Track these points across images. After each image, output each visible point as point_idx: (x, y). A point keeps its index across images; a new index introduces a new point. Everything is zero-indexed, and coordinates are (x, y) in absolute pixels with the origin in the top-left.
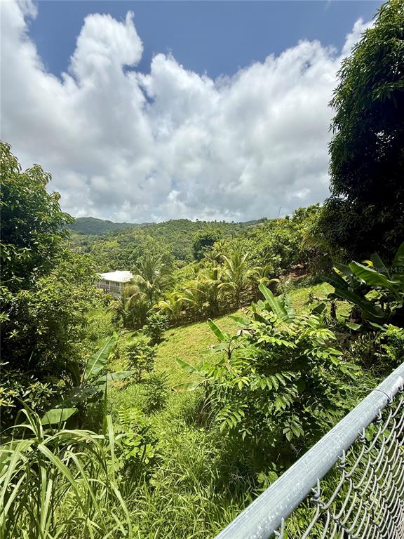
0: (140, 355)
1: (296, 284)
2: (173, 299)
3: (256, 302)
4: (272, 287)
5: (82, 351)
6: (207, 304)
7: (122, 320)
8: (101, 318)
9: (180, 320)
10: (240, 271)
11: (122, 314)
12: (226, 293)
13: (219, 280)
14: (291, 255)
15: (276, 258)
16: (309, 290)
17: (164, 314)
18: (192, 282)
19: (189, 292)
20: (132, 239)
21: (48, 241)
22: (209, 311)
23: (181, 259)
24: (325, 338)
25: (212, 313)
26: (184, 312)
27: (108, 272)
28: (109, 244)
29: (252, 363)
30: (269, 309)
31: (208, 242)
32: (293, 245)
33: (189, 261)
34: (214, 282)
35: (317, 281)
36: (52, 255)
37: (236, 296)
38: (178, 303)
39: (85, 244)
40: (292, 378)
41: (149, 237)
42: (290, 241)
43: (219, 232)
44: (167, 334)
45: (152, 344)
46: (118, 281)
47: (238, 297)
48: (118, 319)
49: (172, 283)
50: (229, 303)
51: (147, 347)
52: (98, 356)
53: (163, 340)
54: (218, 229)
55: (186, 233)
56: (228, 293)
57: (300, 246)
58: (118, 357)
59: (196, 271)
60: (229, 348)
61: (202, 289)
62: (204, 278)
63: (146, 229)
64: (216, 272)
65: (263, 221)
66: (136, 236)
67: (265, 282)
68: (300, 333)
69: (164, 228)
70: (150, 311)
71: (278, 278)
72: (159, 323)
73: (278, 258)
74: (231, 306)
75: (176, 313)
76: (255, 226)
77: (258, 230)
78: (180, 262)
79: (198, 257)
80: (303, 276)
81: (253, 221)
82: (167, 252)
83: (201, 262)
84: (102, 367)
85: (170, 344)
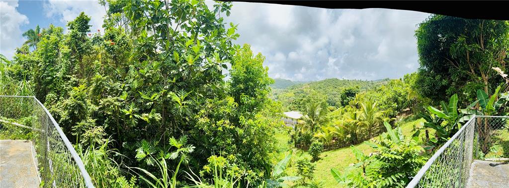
0: (305, 167)
1: (406, 120)
2: (327, 132)
3: (381, 133)
4: (392, 123)
5: (272, 159)
6: (349, 136)
7: (294, 142)
8: (282, 139)
9: (331, 146)
10: (371, 114)
11: (294, 139)
12: (363, 128)
13: (357, 120)
14: (403, 103)
15: (394, 105)
16: (413, 123)
17: (320, 141)
18: (339, 121)
19: (338, 127)
20: (302, 92)
21: (262, 94)
22: (350, 140)
23: (332, 105)
24: (419, 151)
25: (353, 142)
26: (334, 141)
27: (287, 111)
28: (289, 95)
29: (379, 173)
30: (389, 138)
31: (350, 94)
32: (404, 97)
33: (338, 107)
34: (355, 121)
35: (418, 118)
36: (263, 101)
37: (368, 130)
38: (330, 135)
39: (276, 94)
40: (400, 176)
41: (312, 90)
42: (402, 94)
43: (357, 87)
44: (322, 155)
45: (313, 161)
46: (293, 118)
47: (370, 131)
48: (292, 141)
49: (326, 121)
50: (364, 135)
51: (309, 163)
52: (280, 163)
53: (320, 159)
54: (357, 85)
55: (336, 88)
56: (364, 128)
57: (408, 98)
58: (291, 166)
59: (342, 114)
60: (363, 165)
61: (347, 126)
62: (348, 119)
63: (311, 85)
64: (356, 114)
65: (386, 80)
66: (305, 90)
67: (388, 120)
68: (405, 150)
69: (322, 84)
70: (312, 139)
71: (395, 117)
72: (317, 147)
73: (395, 105)
74: (366, 137)
75: (328, 141)
76: (381, 83)
77: (384, 87)
78: (332, 107)
79: (343, 104)
80: (410, 115)
81: (380, 80)
82: (324, 101)
83: (345, 108)
84: (282, 171)
85: (323, 162)
